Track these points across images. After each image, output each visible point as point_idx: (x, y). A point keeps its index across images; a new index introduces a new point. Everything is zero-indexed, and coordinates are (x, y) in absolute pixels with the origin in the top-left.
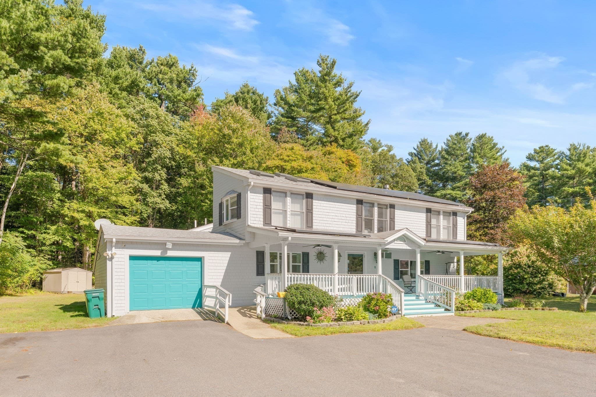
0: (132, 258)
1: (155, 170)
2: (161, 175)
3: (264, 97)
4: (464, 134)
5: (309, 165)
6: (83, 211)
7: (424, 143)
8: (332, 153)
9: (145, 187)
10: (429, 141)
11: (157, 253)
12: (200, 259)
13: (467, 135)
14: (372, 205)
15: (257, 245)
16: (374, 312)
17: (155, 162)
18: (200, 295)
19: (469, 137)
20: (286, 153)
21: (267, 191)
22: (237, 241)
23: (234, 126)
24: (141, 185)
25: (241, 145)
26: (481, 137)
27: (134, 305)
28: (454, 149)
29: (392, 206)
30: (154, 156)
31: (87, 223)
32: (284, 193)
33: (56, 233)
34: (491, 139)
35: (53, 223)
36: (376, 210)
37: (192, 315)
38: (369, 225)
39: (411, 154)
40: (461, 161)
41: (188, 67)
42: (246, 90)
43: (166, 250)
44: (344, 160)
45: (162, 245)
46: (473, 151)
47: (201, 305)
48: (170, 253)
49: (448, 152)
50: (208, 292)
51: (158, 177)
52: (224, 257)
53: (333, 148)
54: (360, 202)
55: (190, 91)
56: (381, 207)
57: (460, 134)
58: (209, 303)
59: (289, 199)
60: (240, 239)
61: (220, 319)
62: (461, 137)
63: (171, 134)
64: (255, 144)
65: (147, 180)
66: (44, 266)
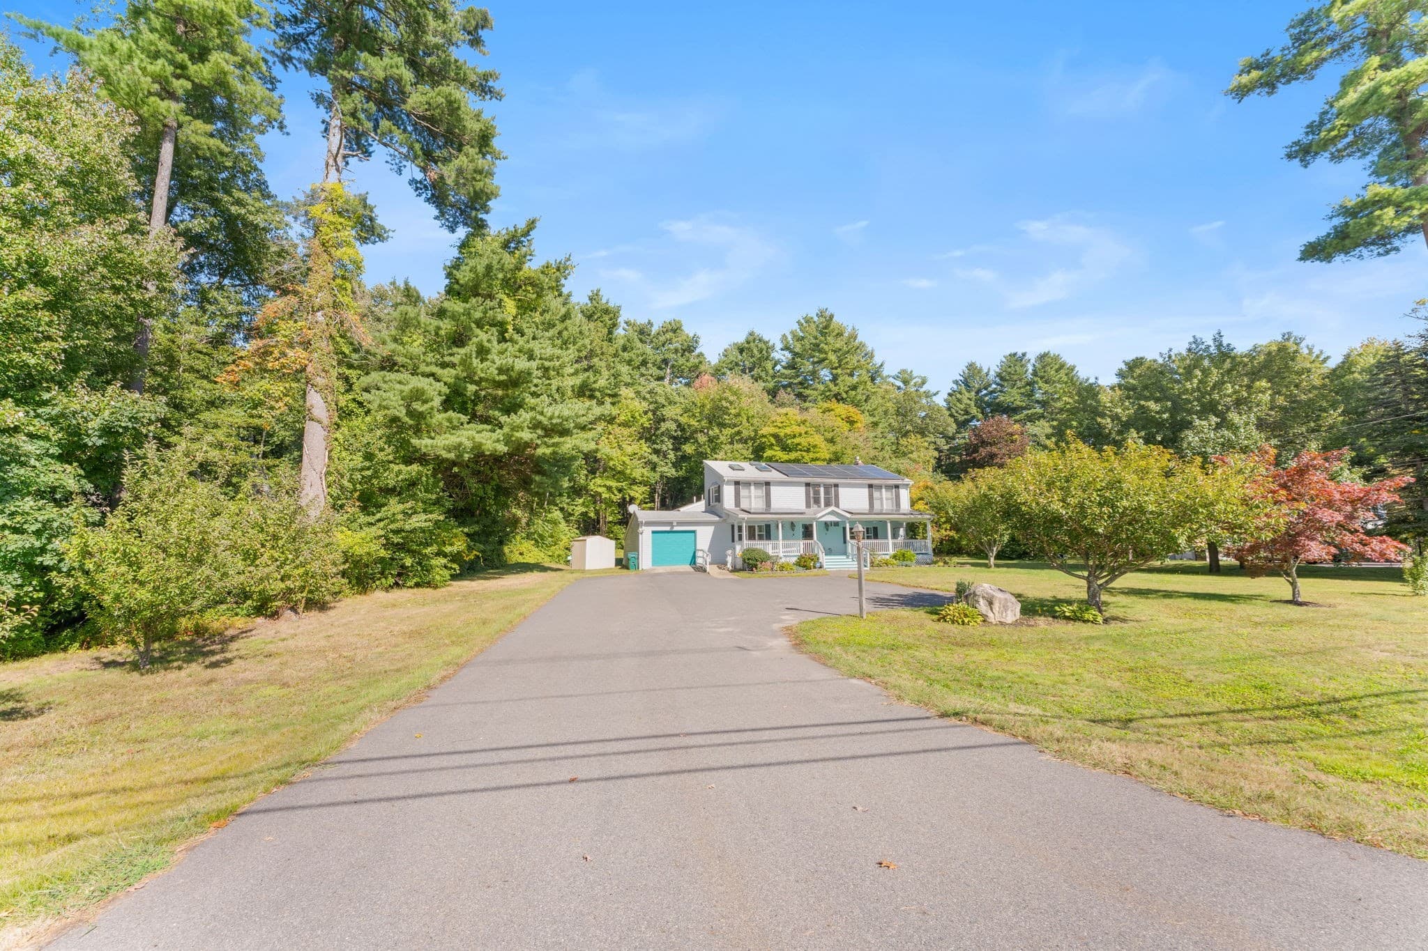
0: (653, 532)
1: (662, 441)
2: (667, 445)
3: (771, 344)
4: (1020, 354)
5: (803, 429)
6: (605, 486)
7: (971, 366)
8: (832, 410)
9: (654, 458)
10: (978, 365)
11: (668, 528)
12: (694, 532)
13: (1024, 355)
14: (819, 485)
15: (731, 521)
16: (804, 566)
17: (662, 434)
18: (694, 557)
19: (1027, 357)
20: (779, 419)
21: (737, 483)
22: (717, 519)
23: (731, 398)
24: (650, 457)
25: (738, 415)
26: (1042, 357)
27: (655, 562)
28: (1010, 373)
29: (836, 486)
30: (663, 429)
31: (607, 496)
32: (748, 484)
33: (583, 504)
34: (1057, 358)
35: (580, 496)
36: (822, 490)
37: (688, 568)
38: (817, 501)
39: (956, 382)
40: (1020, 388)
41: (691, 335)
42: (751, 338)
43: (673, 526)
44: (843, 417)
45: (670, 524)
46: (1035, 373)
47: (695, 563)
48: (676, 529)
49: (1002, 379)
50: (699, 554)
51: (665, 448)
52: (711, 529)
53: (833, 404)
54: (808, 485)
55: (693, 361)
56: (827, 487)
57: (1015, 354)
58: (699, 561)
59: (752, 487)
60: (720, 517)
61: (705, 571)
62: (1016, 360)
63: (675, 403)
64: (751, 413)
65: (657, 452)
66: (573, 535)
